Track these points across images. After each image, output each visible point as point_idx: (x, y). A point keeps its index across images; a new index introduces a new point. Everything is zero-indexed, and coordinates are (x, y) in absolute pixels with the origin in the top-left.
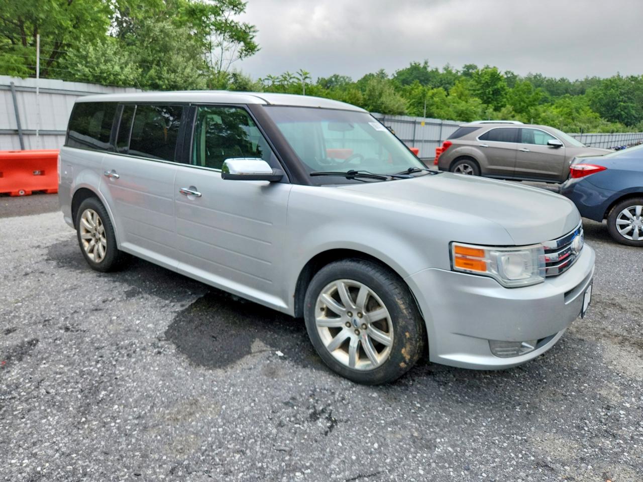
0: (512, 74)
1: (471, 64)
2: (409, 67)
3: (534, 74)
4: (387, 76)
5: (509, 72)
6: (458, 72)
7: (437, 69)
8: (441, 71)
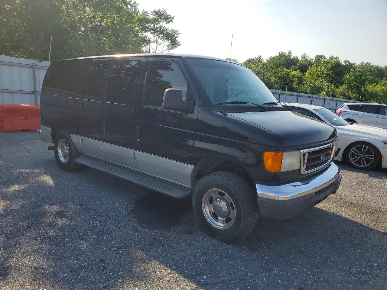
0: (349, 62)
1: (321, 54)
2: (278, 55)
3: (366, 63)
4: (264, 60)
5: (347, 61)
6: (311, 59)
7: (297, 57)
8: (300, 58)
